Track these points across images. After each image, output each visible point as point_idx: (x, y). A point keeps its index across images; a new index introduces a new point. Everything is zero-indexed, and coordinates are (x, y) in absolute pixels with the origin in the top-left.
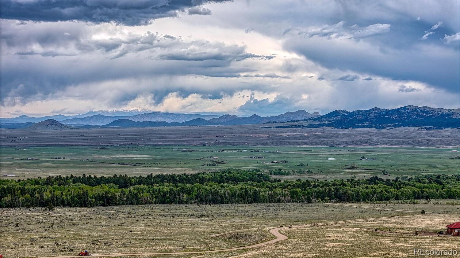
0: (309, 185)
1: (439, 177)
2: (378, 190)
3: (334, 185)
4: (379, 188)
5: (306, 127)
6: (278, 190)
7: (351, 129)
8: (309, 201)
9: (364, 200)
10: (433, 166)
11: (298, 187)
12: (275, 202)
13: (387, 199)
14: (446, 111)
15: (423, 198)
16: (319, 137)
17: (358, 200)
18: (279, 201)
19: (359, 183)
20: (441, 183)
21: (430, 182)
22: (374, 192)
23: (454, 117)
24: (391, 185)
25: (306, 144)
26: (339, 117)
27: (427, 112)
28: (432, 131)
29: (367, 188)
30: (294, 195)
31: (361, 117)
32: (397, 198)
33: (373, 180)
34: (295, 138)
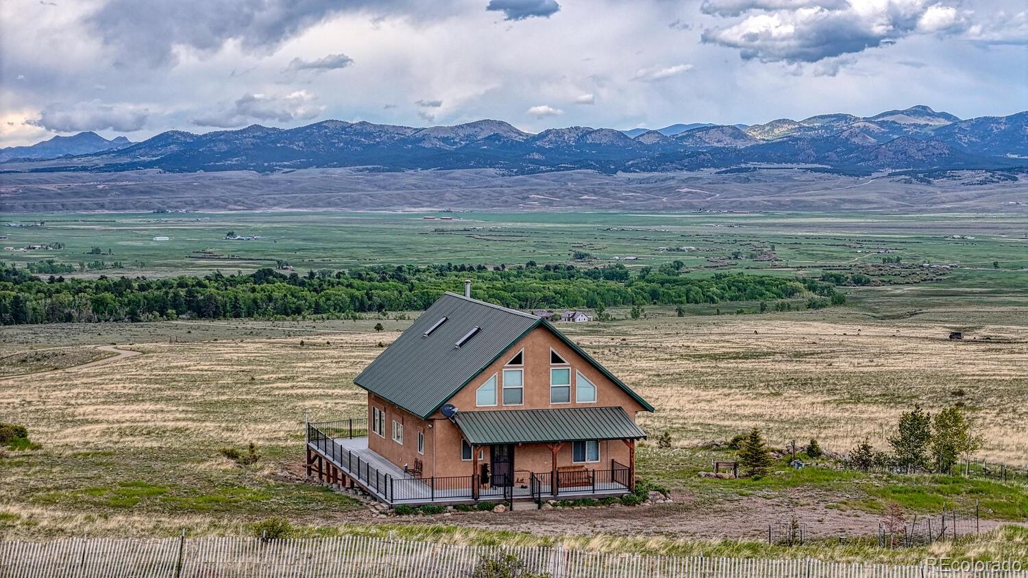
0: (129, 286)
1: (400, 269)
2: (276, 295)
3: (181, 285)
4: (278, 290)
5: (100, 170)
6: (66, 297)
7: (200, 173)
8: (134, 318)
9: (249, 315)
10: (384, 251)
11: (106, 289)
12: (61, 320)
13: (298, 311)
14: (409, 133)
15: (370, 309)
16: (130, 192)
17: (237, 316)
18: (69, 318)
19: (232, 281)
20: (405, 281)
21: (384, 279)
22: (270, 299)
23: (427, 145)
24: (302, 284)
25: (102, 206)
26: (174, 148)
27: (369, 135)
28: (381, 176)
29: (253, 290)
30: (100, 307)
31: (224, 147)
32: (318, 309)
33: (263, 276)
34: (76, 194)
